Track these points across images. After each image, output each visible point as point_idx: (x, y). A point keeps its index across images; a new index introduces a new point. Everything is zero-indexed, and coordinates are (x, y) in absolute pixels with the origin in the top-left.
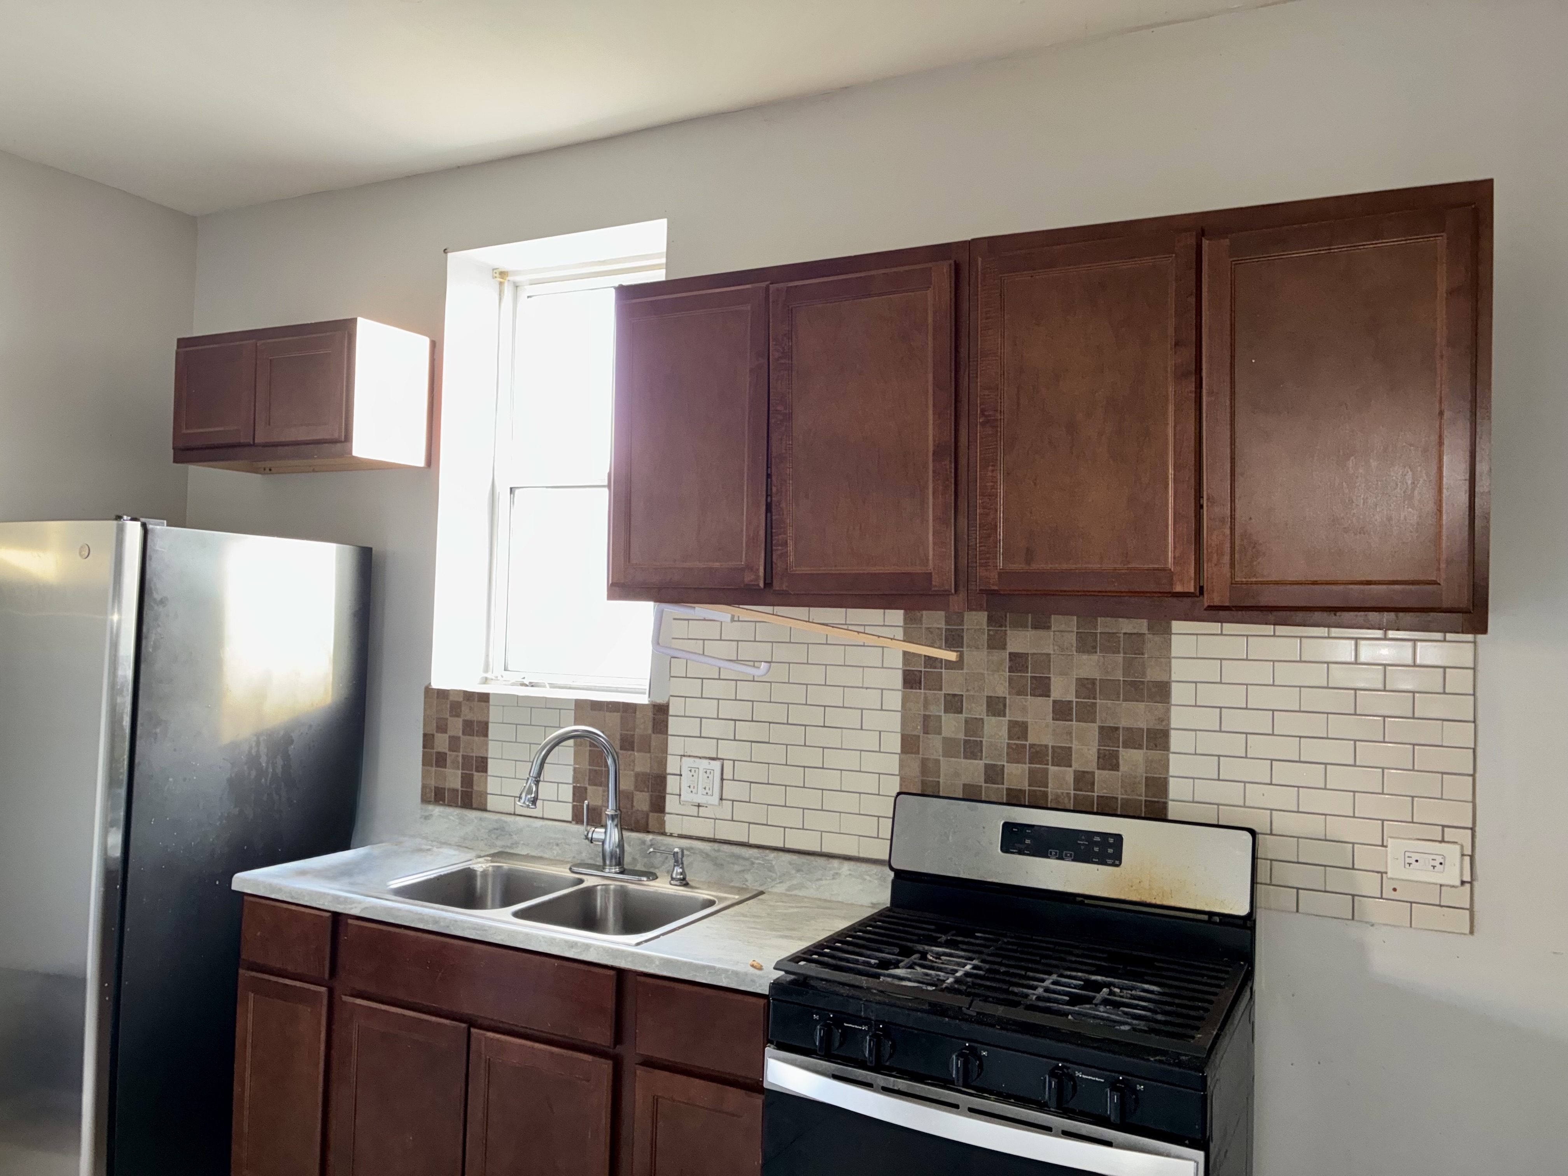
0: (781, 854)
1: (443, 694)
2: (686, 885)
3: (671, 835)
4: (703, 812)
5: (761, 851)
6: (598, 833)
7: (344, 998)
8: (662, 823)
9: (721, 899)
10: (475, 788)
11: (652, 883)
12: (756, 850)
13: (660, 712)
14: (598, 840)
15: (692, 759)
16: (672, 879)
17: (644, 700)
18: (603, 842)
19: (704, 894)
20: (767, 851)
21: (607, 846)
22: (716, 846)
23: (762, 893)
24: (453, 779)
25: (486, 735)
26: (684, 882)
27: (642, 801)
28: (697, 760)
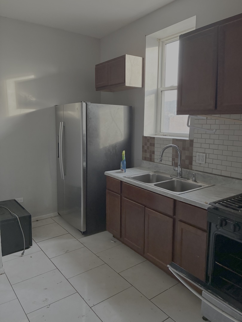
0: (220, 176)
1: (146, 137)
2: (196, 182)
3: (194, 170)
4: (201, 165)
5: (215, 175)
6: (176, 169)
7: (123, 198)
8: (192, 167)
9: (203, 186)
10: (152, 157)
11: (188, 181)
12: (214, 175)
13: (191, 142)
14: (176, 170)
15: (199, 153)
16: (193, 180)
17: (188, 139)
18: (177, 170)
19: (200, 184)
20: (216, 175)
21: (178, 171)
22: (204, 173)
23: (215, 185)
24: (148, 155)
25: (154, 146)
26: (195, 181)
27: (187, 162)
28: (200, 153)
